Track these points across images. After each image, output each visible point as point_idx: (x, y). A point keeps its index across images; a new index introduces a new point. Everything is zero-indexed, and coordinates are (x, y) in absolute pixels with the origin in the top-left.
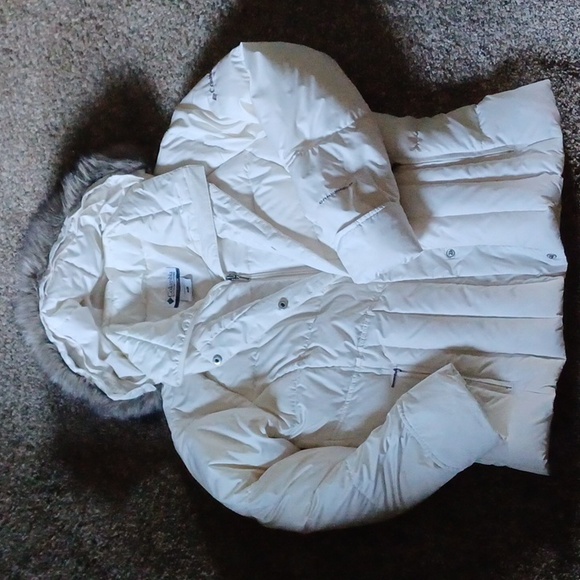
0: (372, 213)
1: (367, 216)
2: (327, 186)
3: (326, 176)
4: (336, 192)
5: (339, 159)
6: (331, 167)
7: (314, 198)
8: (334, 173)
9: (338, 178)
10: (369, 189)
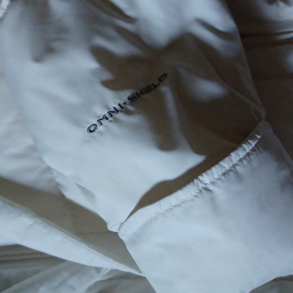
0: (235, 157)
1: (226, 164)
2: (106, 84)
3: (100, 54)
4: (132, 99)
5: (130, 13)
6: (112, 32)
7: (72, 115)
8: (120, 48)
9: (130, 61)
10: (209, 89)
